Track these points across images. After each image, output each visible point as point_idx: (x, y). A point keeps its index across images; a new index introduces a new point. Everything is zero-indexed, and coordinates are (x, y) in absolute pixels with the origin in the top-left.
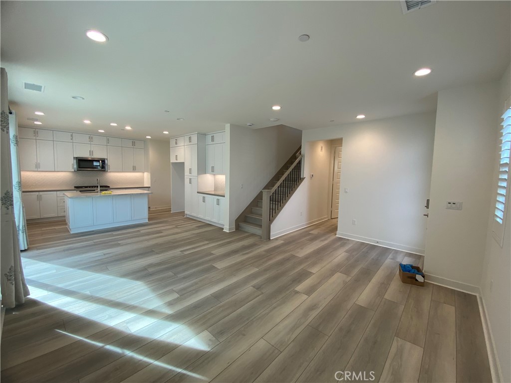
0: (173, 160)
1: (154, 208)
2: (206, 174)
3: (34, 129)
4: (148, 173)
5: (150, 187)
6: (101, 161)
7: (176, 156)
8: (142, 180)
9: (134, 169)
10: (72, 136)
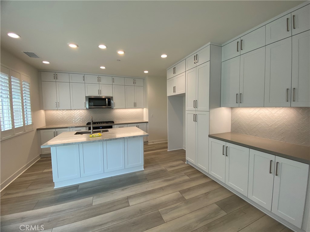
0: (170, 93)
1: (151, 142)
2: (220, 107)
3: (54, 73)
4: (146, 109)
5: (147, 122)
6: (107, 99)
7: (174, 88)
8: (142, 116)
9: (135, 106)
10: (84, 77)
